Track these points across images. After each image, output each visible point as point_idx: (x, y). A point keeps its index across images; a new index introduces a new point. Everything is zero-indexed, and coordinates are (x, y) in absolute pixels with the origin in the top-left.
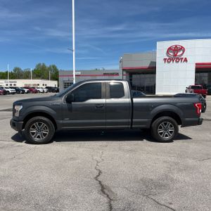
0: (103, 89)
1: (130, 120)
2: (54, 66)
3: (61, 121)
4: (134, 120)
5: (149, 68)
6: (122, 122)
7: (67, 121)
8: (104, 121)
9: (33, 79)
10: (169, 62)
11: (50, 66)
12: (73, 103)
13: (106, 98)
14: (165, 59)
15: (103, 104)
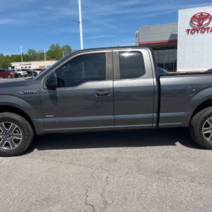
0: (109, 65)
1: (155, 115)
2: (67, 46)
3: (41, 120)
4: (161, 114)
5: (169, 41)
6: (142, 118)
7: (50, 118)
8: (111, 117)
9: (47, 60)
10: (192, 33)
11: (64, 47)
12: (57, 89)
13: (113, 79)
14: (188, 30)
15: (109, 89)
